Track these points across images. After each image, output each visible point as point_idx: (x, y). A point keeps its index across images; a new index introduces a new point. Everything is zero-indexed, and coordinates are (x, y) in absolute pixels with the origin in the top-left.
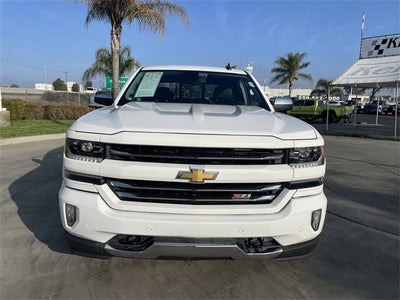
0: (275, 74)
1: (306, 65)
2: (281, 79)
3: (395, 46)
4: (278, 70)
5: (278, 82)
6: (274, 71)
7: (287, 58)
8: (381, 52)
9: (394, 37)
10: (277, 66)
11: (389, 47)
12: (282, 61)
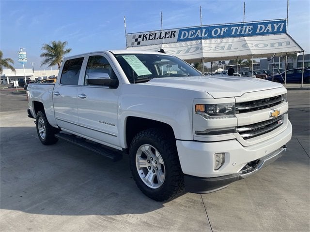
0: (44, 58)
1: (69, 51)
2: (50, 62)
3: (146, 39)
4: (46, 55)
5: (48, 64)
6: (43, 55)
7: (52, 45)
8: (139, 43)
9: (145, 34)
10: (45, 51)
11: (143, 40)
12: (48, 47)
